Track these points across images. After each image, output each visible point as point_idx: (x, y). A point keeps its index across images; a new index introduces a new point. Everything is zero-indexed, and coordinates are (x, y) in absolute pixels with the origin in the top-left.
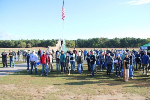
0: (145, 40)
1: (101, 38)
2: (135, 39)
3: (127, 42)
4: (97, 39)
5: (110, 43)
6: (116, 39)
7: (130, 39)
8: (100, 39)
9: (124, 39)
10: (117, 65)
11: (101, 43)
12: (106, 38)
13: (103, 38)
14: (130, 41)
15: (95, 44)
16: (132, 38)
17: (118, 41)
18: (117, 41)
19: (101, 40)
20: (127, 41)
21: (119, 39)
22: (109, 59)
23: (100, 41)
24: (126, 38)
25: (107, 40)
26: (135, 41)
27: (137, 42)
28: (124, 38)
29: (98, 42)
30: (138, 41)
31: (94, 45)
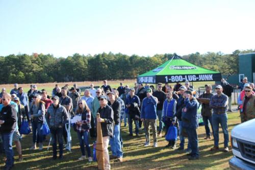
0: (148, 59)
1: (35, 55)
2: (124, 56)
3: (106, 66)
4: (23, 57)
5: (59, 69)
6: (77, 57)
7: (113, 58)
8: (31, 58)
9: (98, 57)
10: (80, 129)
11: (34, 70)
12: (49, 55)
13: (39, 56)
14: (112, 62)
15: (17, 73)
16: (119, 54)
17: (83, 64)
18: (80, 64)
19: (34, 62)
20: (107, 63)
21: (84, 57)
22: (58, 112)
23: (30, 64)
24: (103, 55)
25: (51, 61)
26: (126, 62)
27: (130, 65)
28: (97, 54)
29: (25, 66)
30: (131, 63)
31: (11, 74)
